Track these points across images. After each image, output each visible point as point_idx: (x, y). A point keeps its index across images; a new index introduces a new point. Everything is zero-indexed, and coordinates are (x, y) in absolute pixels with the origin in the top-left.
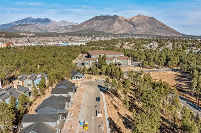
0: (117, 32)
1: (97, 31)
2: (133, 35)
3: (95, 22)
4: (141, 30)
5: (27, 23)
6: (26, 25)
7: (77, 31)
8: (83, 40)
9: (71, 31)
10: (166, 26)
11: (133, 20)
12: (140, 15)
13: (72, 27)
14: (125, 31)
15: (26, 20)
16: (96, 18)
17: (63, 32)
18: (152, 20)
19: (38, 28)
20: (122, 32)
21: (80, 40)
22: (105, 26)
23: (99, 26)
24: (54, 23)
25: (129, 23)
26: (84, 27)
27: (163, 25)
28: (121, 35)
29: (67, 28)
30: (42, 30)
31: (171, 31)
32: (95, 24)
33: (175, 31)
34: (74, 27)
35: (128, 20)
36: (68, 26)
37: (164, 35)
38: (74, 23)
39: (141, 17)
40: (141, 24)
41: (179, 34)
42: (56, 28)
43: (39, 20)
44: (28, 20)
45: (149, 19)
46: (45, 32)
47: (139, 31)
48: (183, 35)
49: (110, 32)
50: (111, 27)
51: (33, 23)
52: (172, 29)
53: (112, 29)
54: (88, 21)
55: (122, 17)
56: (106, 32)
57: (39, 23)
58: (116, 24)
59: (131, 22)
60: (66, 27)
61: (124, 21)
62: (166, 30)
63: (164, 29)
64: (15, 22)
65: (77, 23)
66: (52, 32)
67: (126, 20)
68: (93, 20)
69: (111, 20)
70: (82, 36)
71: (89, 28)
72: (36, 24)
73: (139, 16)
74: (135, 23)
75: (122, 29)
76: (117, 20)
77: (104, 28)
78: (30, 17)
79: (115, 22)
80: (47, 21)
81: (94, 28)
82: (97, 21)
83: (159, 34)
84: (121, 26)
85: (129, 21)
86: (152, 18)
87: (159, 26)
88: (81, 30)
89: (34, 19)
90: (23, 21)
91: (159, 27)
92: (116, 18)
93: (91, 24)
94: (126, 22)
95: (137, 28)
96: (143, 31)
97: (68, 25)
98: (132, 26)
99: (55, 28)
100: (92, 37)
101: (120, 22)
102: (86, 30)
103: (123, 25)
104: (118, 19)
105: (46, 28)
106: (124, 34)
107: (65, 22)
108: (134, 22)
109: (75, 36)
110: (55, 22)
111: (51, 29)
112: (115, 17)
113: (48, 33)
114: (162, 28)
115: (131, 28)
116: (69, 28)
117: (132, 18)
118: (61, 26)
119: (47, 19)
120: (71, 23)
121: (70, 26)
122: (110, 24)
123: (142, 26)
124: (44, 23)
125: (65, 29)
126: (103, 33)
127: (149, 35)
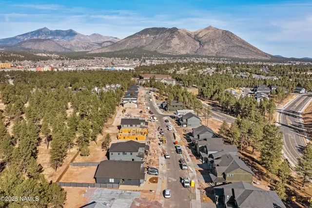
0: (176, 52)
1: (147, 51)
2: (198, 56)
3: (144, 37)
4: (210, 49)
5: (40, 37)
6: (40, 40)
7: (117, 50)
8: (129, 64)
9: (109, 51)
10: (248, 43)
11: (200, 35)
12: (210, 26)
13: (109, 44)
14: (188, 51)
15: (38, 32)
16: (145, 32)
17: (97, 52)
18: (227, 36)
19: (59, 45)
20: (183, 52)
21: (126, 65)
22: (159, 44)
23: (150, 44)
24: (82, 38)
25: (194, 39)
26: (128, 44)
27: (244, 42)
28: (181, 57)
29: (103, 46)
30: (65, 48)
31: (254, 51)
32: (145, 40)
33: (260, 51)
34: (114, 44)
35: (193, 34)
36: (103, 43)
37: (244, 58)
38: (112, 37)
39: (211, 31)
40: (211, 41)
41: (266, 55)
42: (86, 46)
43: (58, 33)
44: (42, 32)
45: (223, 33)
46: (69, 51)
47: (207, 52)
48: (272, 56)
49: (165, 52)
50: (167, 45)
51: (50, 37)
52: (255, 49)
53: (169, 47)
55: (184, 30)
56: (161, 52)
57: (59, 37)
58: (175, 41)
59: (196, 38)
60: (100, 44)
61: (187, 36)
62: (248, 49)
63: (244, 48)
64: (21, 35)
65: (116, 38)
66: (81, 51)
67: (189, 35)
68: (142, 34)
69: (167, 34)
70: (127, 58)
71: (136, 45)
72: (54, 38)
73: (208, 29)
74: (203, 40)
75: (184, 48)
76: (176, 35)
77: (157, 47)
78: (45, 28)
79: (173, 38)
80: (71, 33)
81: (143, 47)
82: (148, 36)
83: (237, 56)
84: (183, 44)
85: (193, 37)
86: (227, 32)
87: (238, 44)
88: (124, 49)
89: (51, 31)
90: (34, 35)
91: (237, 46)
92: (174, 32)
93: (139, 40)
94: (190, 37)
95: (206, 47)
96: (213, 51)
97: (102, 40)
98: (198, 43)
99: (84, 46)
100: (140, 61)
101: (181, 37)
102: (131, 50)
103: (186, 43)
104: (179, 33)
105: (71, 45)
106: (187, 56)
107: (100, 36)
108: (201, 38)
109: (116, 58)
110: (83, 36)
111: (78, 47)
112: (174, 31)
113: (75, 53)
114: (242, 47)
115: (196, 46)
116: (105, 45)
117: (199, 31)
118: (92, 41)
119: (71, 31)
120: (107, 37)
121: (107, 42)
122: (166, 41)
123: (213, 44)
124: (66, 37)
125: (100, 47)
126: (155, 54)
127: (222, 57)
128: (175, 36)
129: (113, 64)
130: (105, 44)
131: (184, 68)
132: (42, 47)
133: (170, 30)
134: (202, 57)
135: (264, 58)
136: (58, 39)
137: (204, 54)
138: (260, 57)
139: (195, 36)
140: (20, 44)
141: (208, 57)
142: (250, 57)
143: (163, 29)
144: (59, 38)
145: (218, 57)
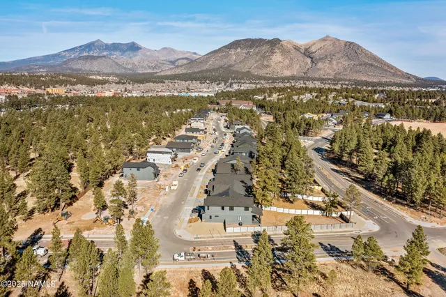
0: (278, 72)
1: (237, 72)
2: (308, 79)
3: (233, 53)
4: (326, 69)
5: (91, 53)
6: (93, 58)
7: (196, 71)
8: (210, 90)
9: (184, 71)
10: (382, 60)
11: (313, 49)
12: (328, 36)
13: (185, 62)
14: (294, 71)
15: (89, 46)
16: (235, 44)
17: (169, 73)
18: (351, 49)
19: (117, 64)
20: (287, 73)
21: (205, 90)
22: (253, 61)
23: (241, 62)
24: (148, 53)
25: (304, 54)
26: (211, 62)
27: (376, 59)
28: (283, 79)
29: (176, 64)
30: (125, 68)
31: (391, 70)
32: (234, 55)
33: (400, 71)
34: (192, 62)
35: (302, 48)
36: (178, 60)
37: (375, 81)
38: (190, 52)
39: (328, 43)
40: (328, 57)
41: (408, 76)
42: (153, 65)
43: (116, 47)
44: (94, 45)
45: (345, 45)
46: (131, 72)
47: (322, 72)
48: (417, 79)
49: (263, 72)
50: (265, 63)
51: (105, 53)
52: (392, 67)
53: (268, 66)
54: (220, 49)
55: (289, 43)
56: (256, 73)
57: (118, 53)
58: (277, 57)
59: (307, 53)
60: (173, 62)
61: (293, 51)
62: (381, 69)
63: (376, 67)
64: (67, 51)
65: (195, 53)
66: (146, 72)
67: (297, 48)
68: (230, 48)
69: (266, 48)
70: (208, 82)
71: (222, 64)
72: (111, 54)
73: (324, 40)
74: (316, 55)
75: (288, 67)
76: (279, 49)
77: (251, 65)
78: (98, 41)
79: (273, 53)
80: (134, 47)
81: (230, 66)
82: (239, 50)
83: (364, 79)
84: (287, 62)
85: (303, 51)
86: (351, 43)
87: (367, 61)
88: (205, 68)
89: (106, 45)
90: (84, 50)
91: (366, 64)
92: (276, 45)
93: (226, 56)
94: (298, 52)
95: (320, 65)
96: (331, 71)
97: (176, 57)
98: (309, 60)
99: (151, 65)
100: (225, 85)
101: (285, 52)
102: (214, 70)
103: (291, 59)
104: (282, 45)
105: (133, 64)
106: (293, 78)
107: (172, 51)
108: (312, 53)
109: (194, 82)
110: (149, 50)
111: (142, 67)
112: (275, 43)
113: (139, 74)
114: (372, 65)
115: (307, 64)
116: (180, 64)
117: (312, 43)
118: (162, 58)
119: (133, 44)
120: (183, 53)
121: (183, 59)
122: (264, 57)
123: (331, 61)
124: (127, 53)
125: (173, 66)
126: (248, 76)
127: (342, 80)
128: (277, 51)
129: (188, 89)
130: (180, 62)
131: (278, 94)
132: (95, 66)
133: (270, 42)
134: (313, 79)
135: (404, 81)
136: (116, 55)
137: (317, 76)
138: (398, 80)
139: (306, 50)
140: (65, 63)
141: (322, 80)
142: (384, 80)
143: (261, 40)
144: (118, 55)
145: (335, 80)
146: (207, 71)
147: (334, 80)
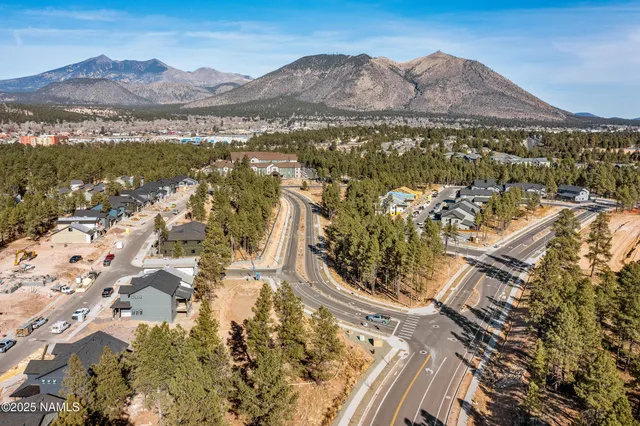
0: (366, 104)
1: (305, 104)
2: (411, 114)
3: (300, 75)
4: (438, 100)
5: (91, 75)
6: (88, 82)
7: (242, 102)
9: (225, 103)
10: (517, 87)
11: (418, 71)
12: (438, 52)
13: (231, 88)
14: (392, 102)
15: (89, 65)
16: (304, 63)
17: (202, 105)
18: (473, 72)
19: (126, 91)
20: (380, 106)
22: (330, 88)
23: (312, 88)
24: (178, 76)
25: (405, 77)
26: (266, 89)
27: (508, 85)
28: (374, 115)
29: (217, 92)
30: (138, 98)
31: (531, 103)
32: (301, 79)
33: (544, 103)
34: (238, 88)
35: (402, 69)
36: (219, 86)
37: (508, 117)
38: (239, 75)
39: (439, 62)
40: (440, 82)
41: (556, 112)
42: (182, 93)
43: (128, 66)
44: (95, 64)
45: (465, 66)
46: (146, 103)
47: (432, 105)
48: (568, 115)
49: (343, 104)
50: (348, 90)
51: (112, 75)
52: (533, 98)
53: (351, 95)
54: (280, 70)
55: (383, 61)
56: (333, 106)
57: (131, 76)
58: (365, 82)
59: (409, 76)
60: (212, 90)
61: (388, 73)
62: (516, 100)
63: (509, 98)
64: (54, 71)
65: (247, 77)
66: (170, 103)
67: (394, 69)
68: (296, 69)
69: (348, 68)
71: (283, 91)
72: (121, 77)
73: (434, 57)
74: (423, 79)
75: (381, 97)
76: (367, 70)
77: (326, 94)
78: (102, 56)
79: (360, 75)
80: (155, 67)
81: (297, 94)
82: (309, 71)
83: (492, 115)
84: (379, 89)
85: (403, 74)
86: (473, 63)
87: (496, 88)
88: (257, 98)
89: (114, 63)
90: (80, 70)
91: (495, 93)
92: (362, 64)
93: (289, 80)
94: (396, 75)
95: (428, 94)
96: (444, 104)
97: (219, 81)
98: (412, 87)
99: (178, 93)
101: (377, 74)
102: (271, 101)
103: (386, 85)
104: (372, 65)
105: (151, 90)
106: (388, 113)
107: (212, 73)
108: (418, 76)
109: (236, 118)
110: (179, 72)
111: (165, 95)
112: (361, 61)
113: (160, 106)
114: (503, 95)
115: (409, 92)
116: (222, 92)
117: (415, 62)
118: (198, 84)
119: (155, 62)
120: (229, 75)
121: (227, 84)
122: (345, 82)
123: (444, 89)
124: (145, 75)
125: (209, 95)
126: (321, 109)
127: (460, 116)
128: (364, 72)
130: (223, 89)
132: (91, 94)
133: (354, 59)
134: (419, 115)
135: (550, 118)
136: (130, 81)
137: (423, 109)
138: (542, 117)
139: (408, 72)
140: (46, 89)
141: (430, 116)
142: (521, 116)
143: (341, 57)
144: (131, 77)
145: (451, 117)
146: (260, 101)
147: (449, 117)
